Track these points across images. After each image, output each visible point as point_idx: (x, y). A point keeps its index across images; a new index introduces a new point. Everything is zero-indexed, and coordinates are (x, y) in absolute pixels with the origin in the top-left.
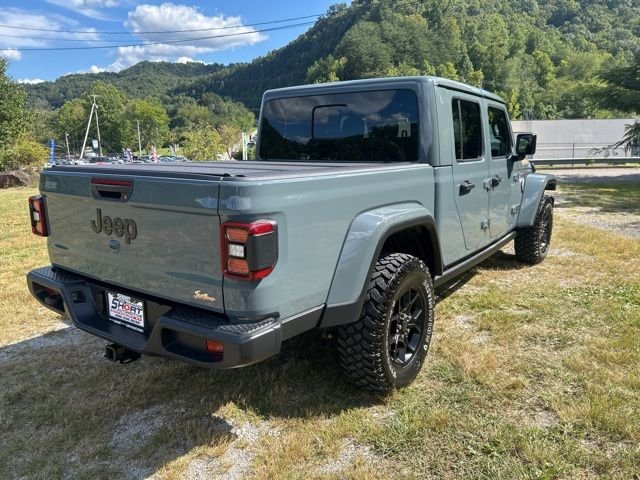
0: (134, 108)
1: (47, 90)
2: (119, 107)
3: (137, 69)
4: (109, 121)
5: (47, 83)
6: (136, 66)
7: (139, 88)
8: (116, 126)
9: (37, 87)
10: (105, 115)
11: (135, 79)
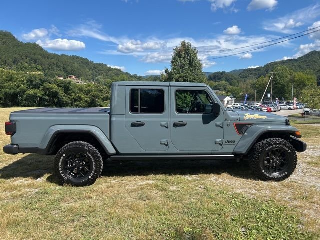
0: (295, 77)
1: (260, 70)
2: (287, 77)
3: (308, 56)
4: (280, 84)
5: (260, 68)
6: (308, 54)
7: (307, 66)
8: (284, 87)
9: (255, 70)
10: (279, 81)
11: (306, 61)
